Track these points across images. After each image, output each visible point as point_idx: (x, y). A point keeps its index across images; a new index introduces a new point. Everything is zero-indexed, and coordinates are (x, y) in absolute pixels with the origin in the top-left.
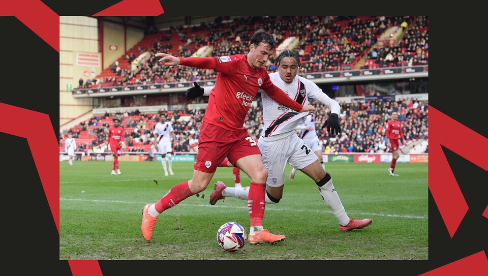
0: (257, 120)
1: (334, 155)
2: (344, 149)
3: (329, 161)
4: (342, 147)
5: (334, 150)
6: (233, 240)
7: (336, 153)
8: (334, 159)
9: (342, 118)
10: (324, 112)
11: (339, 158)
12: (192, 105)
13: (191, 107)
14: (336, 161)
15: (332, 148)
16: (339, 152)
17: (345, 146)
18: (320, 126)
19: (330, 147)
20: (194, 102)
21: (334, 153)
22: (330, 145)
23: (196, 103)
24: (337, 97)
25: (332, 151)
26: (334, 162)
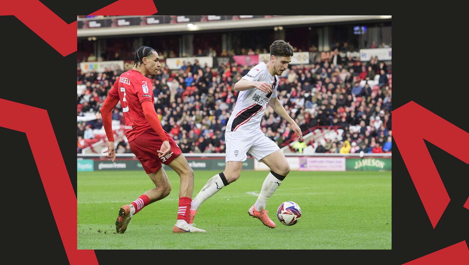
0: (211, 91)
1: (358, 157)
2: (378, 145)
3: (348, 168)
4: (373, 144)
5: (358, 148)
6: (289, 214)
7: (362, 154)
8: (358, 165)
9: (372, 88)
10: (338, 77)
11: (366, 163)
12: (88, 64)
13: (86, 67)
14: (362, 169)
15: (354, 144)
16: (366, 151)
17: (377, 142)
18: (330, 104)
19: (351, 143)
20: (91, 58)
21: (357, 154)
22: (349, 139)
23: (96, 60)
24: (362, 48)
25: (353, 150)
26: (357, 170)
